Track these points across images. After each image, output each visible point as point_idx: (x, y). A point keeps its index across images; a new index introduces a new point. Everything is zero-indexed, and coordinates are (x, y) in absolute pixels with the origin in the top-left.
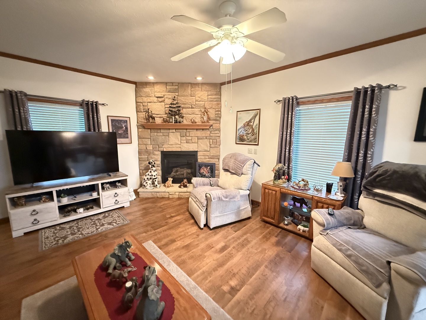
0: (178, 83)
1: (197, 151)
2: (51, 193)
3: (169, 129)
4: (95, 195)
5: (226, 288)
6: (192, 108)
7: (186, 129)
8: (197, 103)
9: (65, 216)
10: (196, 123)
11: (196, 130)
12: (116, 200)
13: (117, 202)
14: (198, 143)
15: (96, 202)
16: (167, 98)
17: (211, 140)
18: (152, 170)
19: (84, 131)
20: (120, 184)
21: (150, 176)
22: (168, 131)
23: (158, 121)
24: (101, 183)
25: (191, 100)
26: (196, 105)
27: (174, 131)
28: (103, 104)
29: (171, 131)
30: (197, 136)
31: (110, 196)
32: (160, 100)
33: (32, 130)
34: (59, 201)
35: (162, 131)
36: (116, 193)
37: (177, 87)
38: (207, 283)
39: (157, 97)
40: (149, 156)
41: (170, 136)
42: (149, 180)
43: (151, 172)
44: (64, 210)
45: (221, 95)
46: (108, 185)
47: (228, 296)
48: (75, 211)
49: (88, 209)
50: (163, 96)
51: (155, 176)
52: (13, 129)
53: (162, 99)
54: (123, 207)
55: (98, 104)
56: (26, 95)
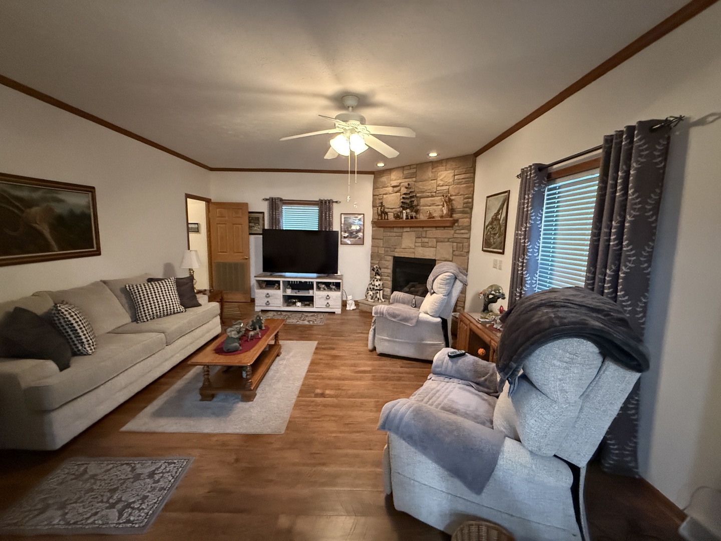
0: (417, 165)
1: (435, 260)
2: (278, 282)
3: (403, 227)
4: (310, 293)
5: (318, 391)
6: (432, 196)
7: (423, 227)
8: (439, 188)
9: (287, 306)
10: (433, 217)
11: (435, 229)
12: (328, 303)
13: (328, 305)
14: (436, 247)
15: (309, 300)
16: (403, 186)
17: (455, 244)
18: (376, 278)
19: (317, 230)
20: (334, 287)
21: (373, 285)
22: (400, 230)
23: (391, 217)
24: (316, 282)
25: (431, 186)
26: (437, 192)
27: (408, 229)
28: (336, 202)
29: (405, 230)
30: (435, 237)
31: (322, 297)
32: (396, 189)
33: (282, 229)
34: (284, 291)
35: (395, 230)
36: (328, 296)
37: (415, 170)
38: (312, 382)
39: (394, 187)
40: (380, 261)
41: (403, 237)
42: (371, 291)
43: (374, 281)
44: (288, 300)
45: (474, 173)
46: (323, 286)
47: (313, 395)
48: (294, 303)
49: (306, 305)
50: (398, 184)
51: (377, 286)
52: (271, 228)
53: (398, 188)
54: (334, 313)
55: (330, 202)
56: (281, 200)
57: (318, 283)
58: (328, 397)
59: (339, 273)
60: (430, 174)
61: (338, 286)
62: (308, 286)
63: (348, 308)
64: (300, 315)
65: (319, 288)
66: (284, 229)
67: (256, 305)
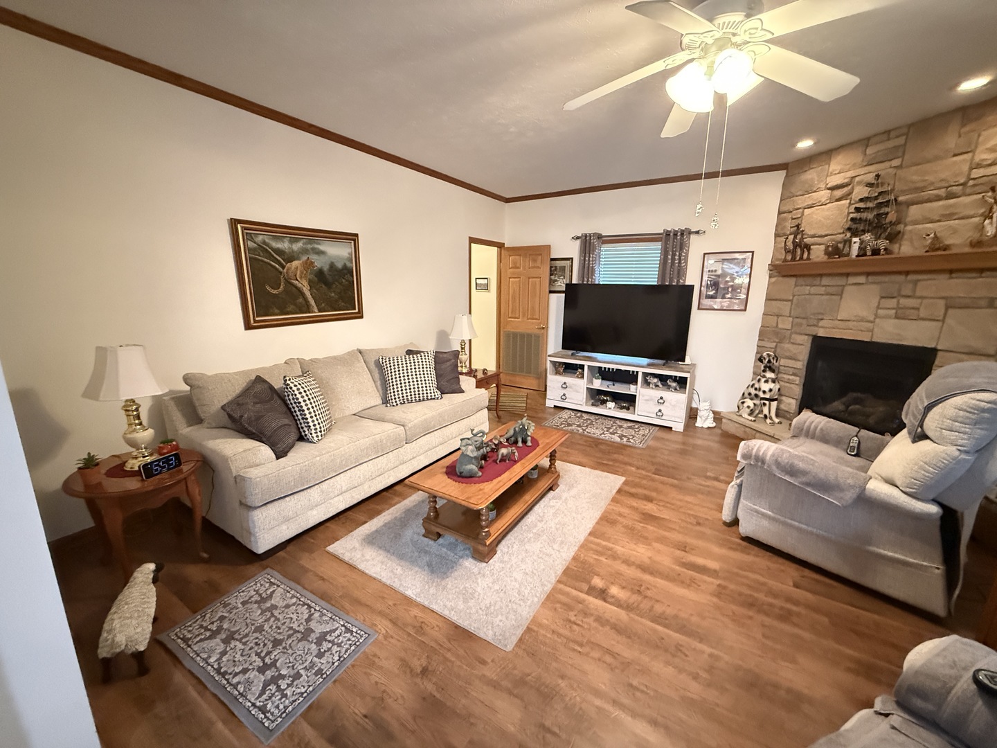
0: (910, 126)
1: (933, 352)
2: (582, 367)
3: (848, 275)
4: (631, 389)
5: (598, 582)
6: (950, 196)
7: (907, 273)
8: (976, 173)
9: (593, 405)
10: (946, 248)
11: (947, 276)
12: (660, 411)
13: (660, 414)
14: (943, 321)
15: (628, 401)
16: (859, 183)
18: (764, 377)
19: (656, 283)
20: (674, 384)
21: (756, 389)
22: (840, 281)
23: (818, 253)
24: (643, 373)
25: (950, 170)
26: (971, 183)
27: (862, 279)
28: (697, 232)
29: (852, 280)
30: (943, 294)
31: (651, 400)
32: (838, 193)
33: (597, 283)
34: (591, 382)
35: (825, 281)
36: (661, 398)
37: (901, 140)
39: (832, 189)
40: (779, 344)
41: (844, 296)
42: (752, 399)
43: (759, 380)
44: (597, 396)
46: (655, 380)
47: (585, 587)
48: (604, 402)
49: (622, 408)
50: (846, 181)
51: (764, 392)
52: (581, 282)
53: (845, 190)
54: (670, 428)
55: (685, 233)
56: (600, 237)
57: (645, 375)
58: (611, 604)
59: (688, 361)
60: (951, 140)
61: (682, 382)
62: (630, 378)
63: (699, 423)
64: (609, 422)
65: (646, 383)
66: (601, 283)
67: (548, 397)
